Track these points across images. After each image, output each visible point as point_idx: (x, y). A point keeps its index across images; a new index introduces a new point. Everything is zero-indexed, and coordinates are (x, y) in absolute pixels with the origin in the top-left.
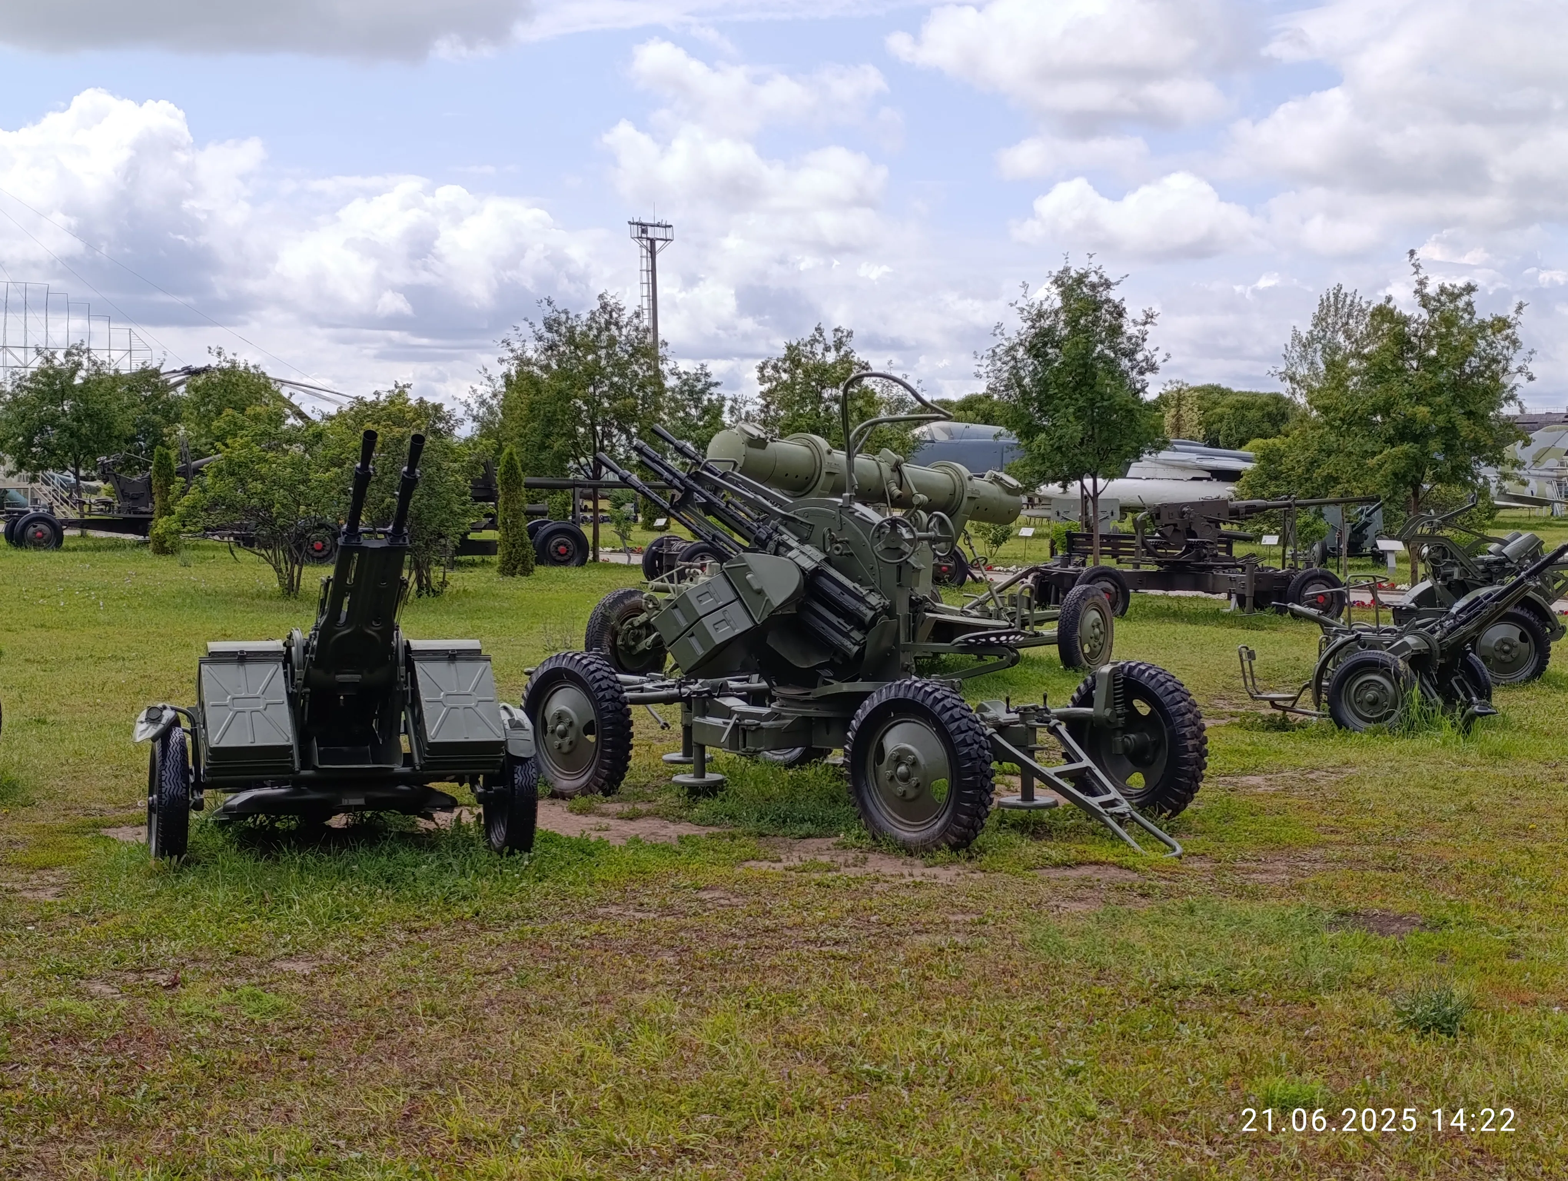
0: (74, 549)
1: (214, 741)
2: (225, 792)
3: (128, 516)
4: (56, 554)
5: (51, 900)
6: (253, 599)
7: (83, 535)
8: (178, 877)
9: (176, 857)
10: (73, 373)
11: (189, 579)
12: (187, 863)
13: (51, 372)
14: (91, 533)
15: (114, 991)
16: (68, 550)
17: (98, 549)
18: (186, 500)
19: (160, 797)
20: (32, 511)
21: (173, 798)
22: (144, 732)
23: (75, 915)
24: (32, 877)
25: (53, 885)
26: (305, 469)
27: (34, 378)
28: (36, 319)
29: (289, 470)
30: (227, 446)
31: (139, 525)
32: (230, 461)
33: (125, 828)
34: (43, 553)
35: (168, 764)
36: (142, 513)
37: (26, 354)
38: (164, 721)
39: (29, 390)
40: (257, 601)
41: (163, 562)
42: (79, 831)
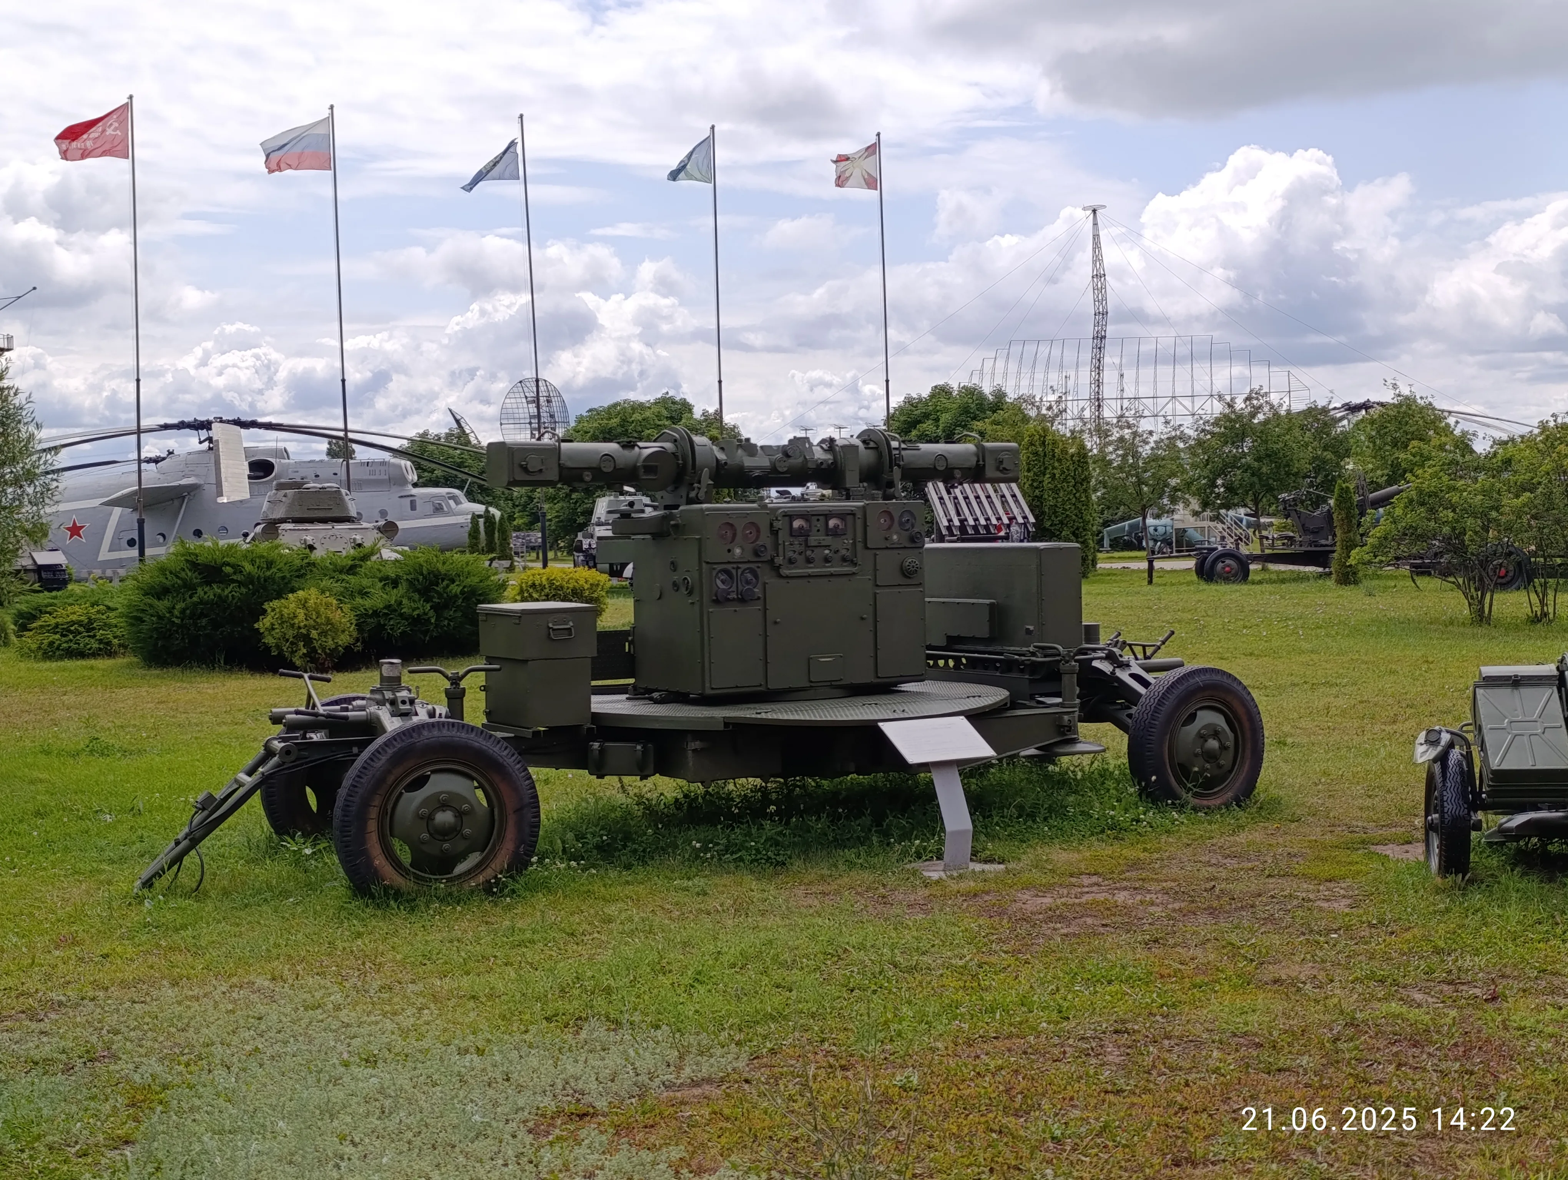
0: (1260, 582)
1: (1495, 763)
2: (1496, 814)
3: (1309, 549)
4: (1245, 588)
5: (1347, 910)
6: (1446, 626)
7: (1264, 569)
8: (1464, 895)
9: (1460, 876)
10: (1253, 415)
11: (1378, 608)
12: (1471, 881)
13: (1233, 417)
14: (1272, 567)
15: (1434, 1000)
16: (1253, 583)
17: (1283, 581)
18: (1377, 532)
19: (1442, 817)
20: (1220, 548)
21: (1455, 819)
22: (1424, 754)
23: (1373, 926)
24: (1321, 888)
25: (1344, 897)
26: (1495, 495)
27: (1216, 423)
28: (1201, 369)
29: (1480, 497)
30: (1417, 477)
31: (1318, 558)
32: (1420, 492)
33: (1391, 846)
34: (1235, 587)
35: (1449, 785)
36: (1322, 546)
37: (1193, 402)
38: (1443, 743)
39: (1213, 434)
40: (1450, 628)
41: (1348, 592)
42: (1350, 847)
